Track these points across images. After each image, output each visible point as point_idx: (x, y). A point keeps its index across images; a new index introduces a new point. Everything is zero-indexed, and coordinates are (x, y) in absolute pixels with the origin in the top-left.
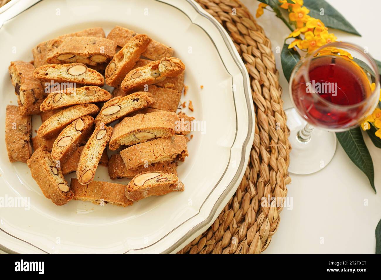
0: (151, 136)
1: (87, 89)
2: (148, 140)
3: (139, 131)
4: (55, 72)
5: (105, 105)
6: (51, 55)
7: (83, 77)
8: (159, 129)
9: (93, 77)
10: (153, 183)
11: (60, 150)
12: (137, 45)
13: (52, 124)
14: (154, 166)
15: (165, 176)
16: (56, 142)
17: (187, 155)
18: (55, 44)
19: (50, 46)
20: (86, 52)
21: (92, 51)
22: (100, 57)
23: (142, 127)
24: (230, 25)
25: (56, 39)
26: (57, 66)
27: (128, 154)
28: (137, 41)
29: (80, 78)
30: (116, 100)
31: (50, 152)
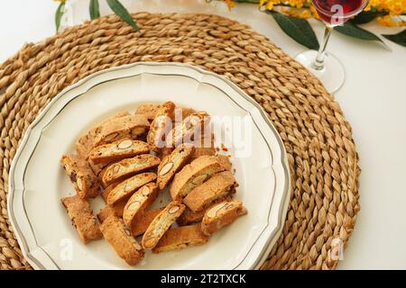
0: (204, 176)
1: (140, 158)
2: (204, 182)
3: (194, 176)
4: (108, 151)
5: (159, 168)
6: (98, 140)
7: (132, 148)
8: (208, 167)
9: (140, 146)
10: (223, 211)
11: (131, 213)
12: (166, 112)
13: (119, 192)
14: (215, 202)
15: (230, 204)
16: (126, 207)
17: (238, 185)
18: (98, 131)
19: (93, 134)
20: (127, 128)
21: (132, 126)
22: (140, 129)
23: (194, 172)
24: (213, 32)
25: (97, 126)
26: (107, 145)
27: (191, 199)
28: (166, 108)
29: (130, 150)
30: (166, 160)
31: (122, 217)
